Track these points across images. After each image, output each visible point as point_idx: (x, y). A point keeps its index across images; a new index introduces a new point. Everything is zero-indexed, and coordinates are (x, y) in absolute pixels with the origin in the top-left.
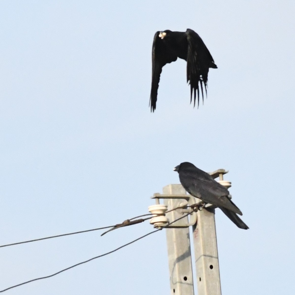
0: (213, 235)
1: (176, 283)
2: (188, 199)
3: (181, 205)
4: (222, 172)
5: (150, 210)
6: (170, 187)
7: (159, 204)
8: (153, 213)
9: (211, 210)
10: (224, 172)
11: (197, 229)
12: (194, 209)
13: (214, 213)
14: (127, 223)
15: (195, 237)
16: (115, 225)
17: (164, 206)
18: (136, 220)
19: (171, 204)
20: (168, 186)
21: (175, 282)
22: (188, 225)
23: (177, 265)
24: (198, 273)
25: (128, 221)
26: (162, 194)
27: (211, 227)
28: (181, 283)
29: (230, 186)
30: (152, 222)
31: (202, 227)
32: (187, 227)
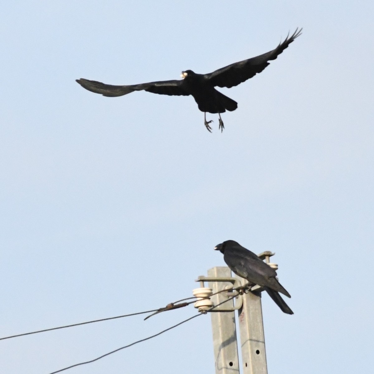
0: (259, 319)
1: (222, 369)
2: (233, 282)
3: (227, 288)
4: (268, 254)
5: (194, 293)
6: (215, 270)
7: (204, 287)
8: (197, 296)
9: (257, 293)
10: (271, 254)
11: (243, 313)
12: (239, 292)
13: (261, 297)
14: (171, 307)
15: (241, 321)
16: (158, 308)
17: (209, 290)
18: (180, 304)
19: (216, 287)
20: (213, 268)
21: (220, 368)
22: (234, 309)
23: (222, 350)
24: (244, 359)
25: (172, 304)
26: (206, 276)
27: (257, 311)
28: (227, 368)
29: (277, 269)
30: (197, 306)
31: (249, 310)
32: (232, 311)
